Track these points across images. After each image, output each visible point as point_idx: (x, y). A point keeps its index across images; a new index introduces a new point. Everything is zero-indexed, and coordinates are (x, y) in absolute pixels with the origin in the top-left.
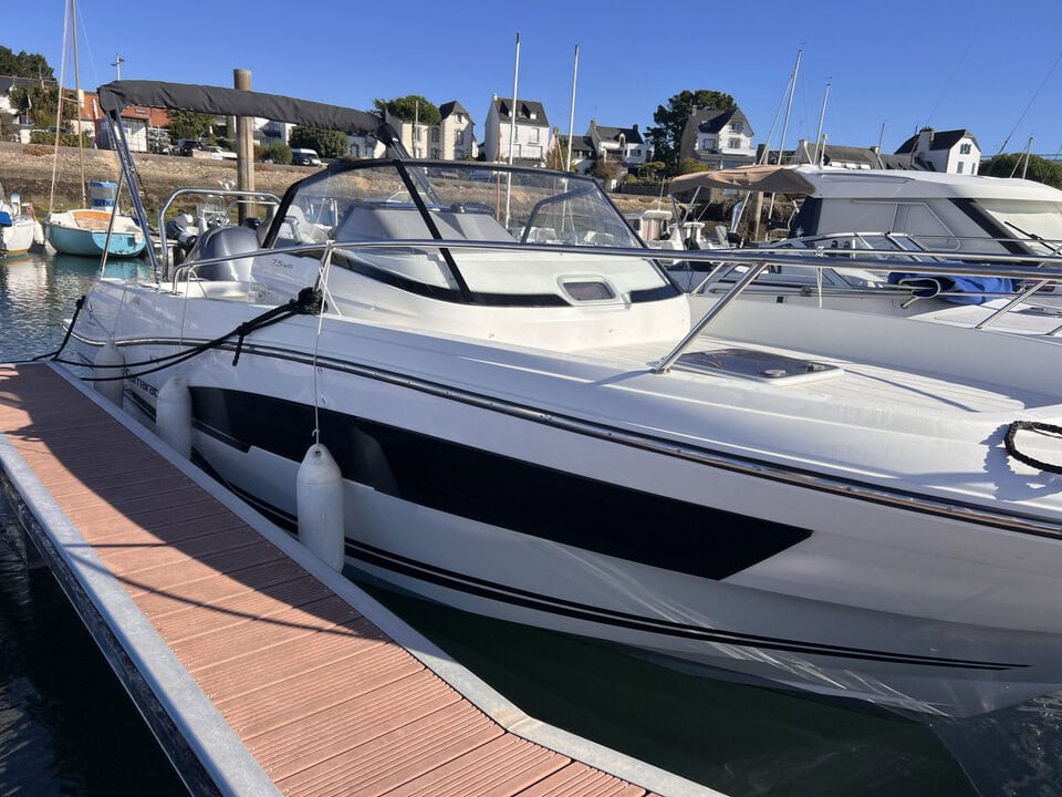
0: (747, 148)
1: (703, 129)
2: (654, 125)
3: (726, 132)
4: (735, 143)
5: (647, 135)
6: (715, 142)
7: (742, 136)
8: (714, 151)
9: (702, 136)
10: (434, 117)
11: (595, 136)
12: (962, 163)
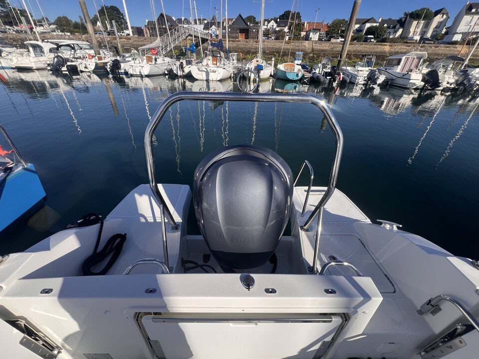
10: (430, 16)
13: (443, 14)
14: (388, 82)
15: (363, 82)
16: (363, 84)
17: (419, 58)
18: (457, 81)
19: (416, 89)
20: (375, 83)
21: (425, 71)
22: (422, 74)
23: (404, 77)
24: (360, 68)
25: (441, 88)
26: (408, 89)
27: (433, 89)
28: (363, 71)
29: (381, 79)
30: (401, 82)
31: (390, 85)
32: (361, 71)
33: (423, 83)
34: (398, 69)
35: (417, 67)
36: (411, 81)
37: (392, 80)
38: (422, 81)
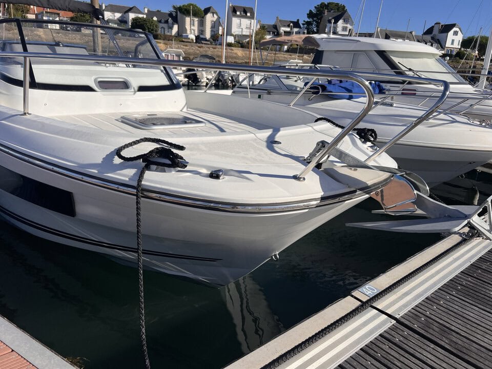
1: (330, 21)
2: (307, 20)
3: (340, 23)
4: (344, 29)
6: (336, 28)
7: (348, 25)
9: (328, 26)
10: (200, 14)
12: (454, 40)
13: (213, 13)
17: (179, 56)
38: (185, 77)
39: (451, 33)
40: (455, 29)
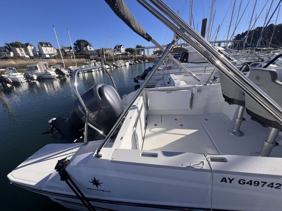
0: (92, 49)
1: (84, 46)
2: (74, 46)
3: (88, 46)
4: (90, 49)
5: (74, 48)
6: (87, 48)
7: (91, 47)
8: (87, 50)
9: (84, 48)
10: (24, 46)
11: (64, 49)
12: (123, 50)
13: (31, 46)
14: (39, 78)
15: (26, 81)
16: (26, 82)
17: (46, 65)
18: (68, 72)
19: (57, 78)
20: (34, 80)
21: (54, 70)
22: (54, 71)
23: (47, 74)
24: (14, 74)
25: (66, 75)
26: (54, 78)
27: (64, 76)
28: (17, 75)
29: (35, 77)
30: (46, 76)
31: (42, 79)
32: (16, 75)
33: (58, 75)
34: (39, 71)
35: (47, 69)
36: (52, 75)
37: (41, 76)
38: (56, 74)
39: (121, 48)
40: (122, 46)
